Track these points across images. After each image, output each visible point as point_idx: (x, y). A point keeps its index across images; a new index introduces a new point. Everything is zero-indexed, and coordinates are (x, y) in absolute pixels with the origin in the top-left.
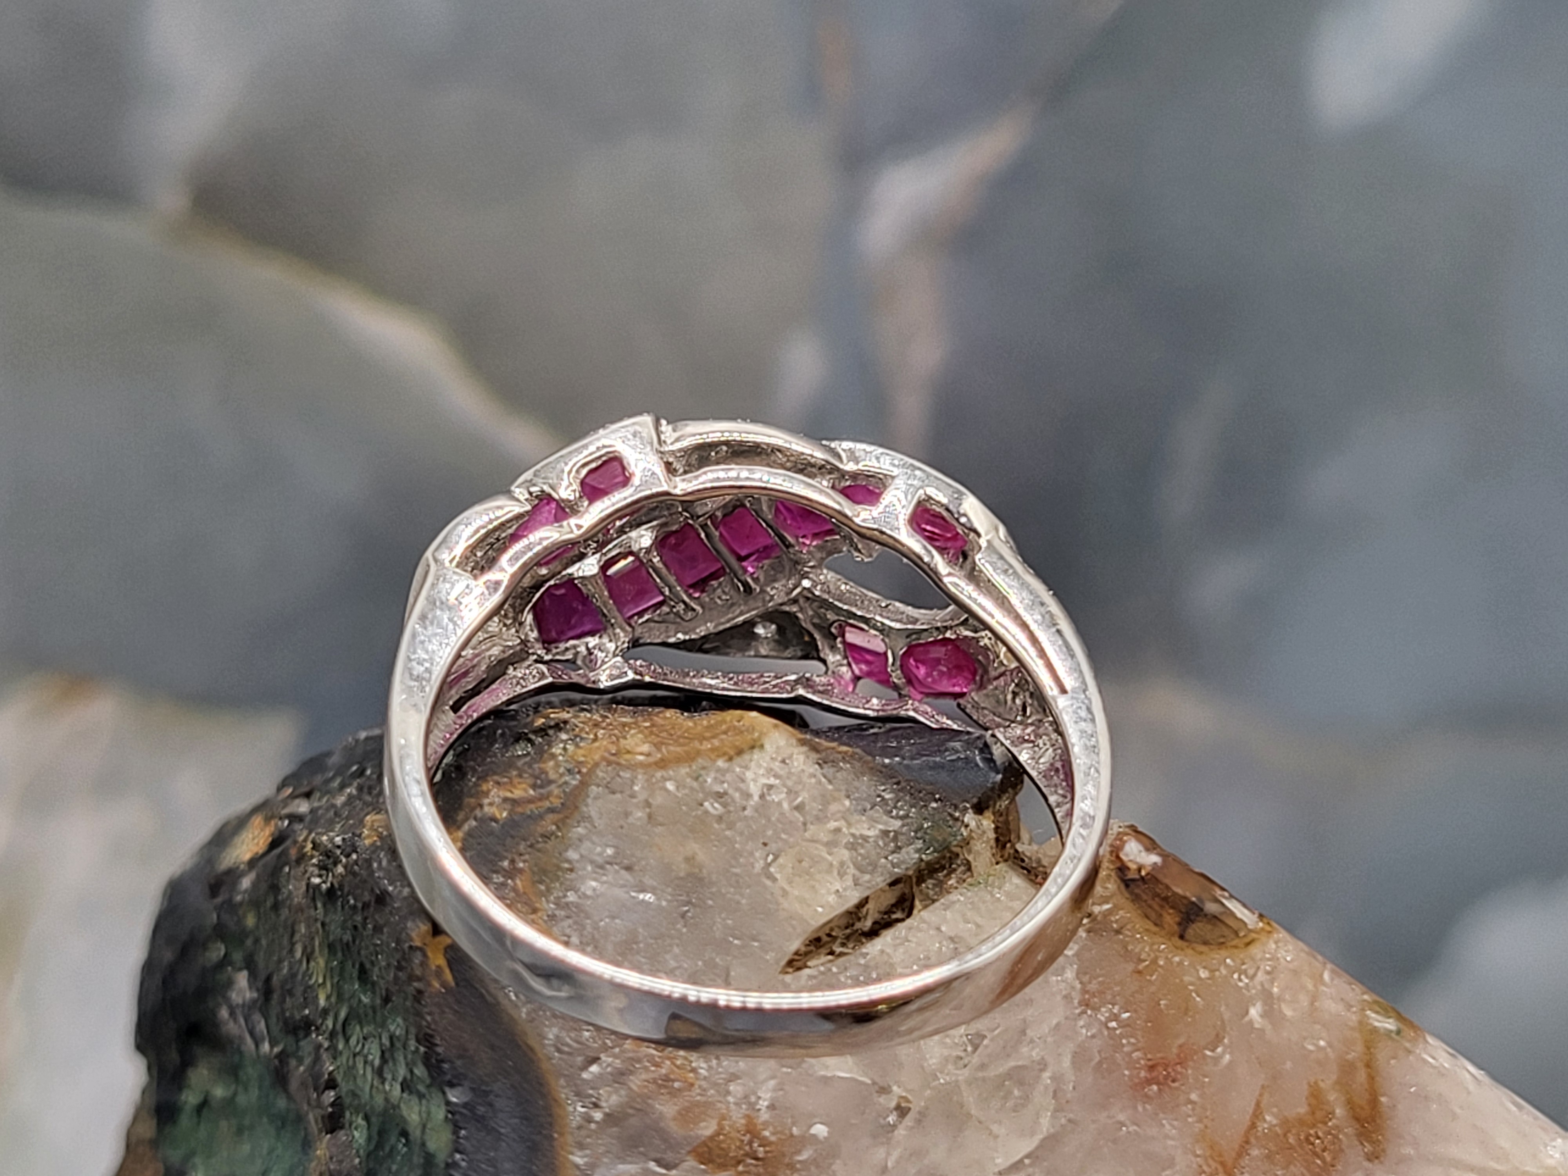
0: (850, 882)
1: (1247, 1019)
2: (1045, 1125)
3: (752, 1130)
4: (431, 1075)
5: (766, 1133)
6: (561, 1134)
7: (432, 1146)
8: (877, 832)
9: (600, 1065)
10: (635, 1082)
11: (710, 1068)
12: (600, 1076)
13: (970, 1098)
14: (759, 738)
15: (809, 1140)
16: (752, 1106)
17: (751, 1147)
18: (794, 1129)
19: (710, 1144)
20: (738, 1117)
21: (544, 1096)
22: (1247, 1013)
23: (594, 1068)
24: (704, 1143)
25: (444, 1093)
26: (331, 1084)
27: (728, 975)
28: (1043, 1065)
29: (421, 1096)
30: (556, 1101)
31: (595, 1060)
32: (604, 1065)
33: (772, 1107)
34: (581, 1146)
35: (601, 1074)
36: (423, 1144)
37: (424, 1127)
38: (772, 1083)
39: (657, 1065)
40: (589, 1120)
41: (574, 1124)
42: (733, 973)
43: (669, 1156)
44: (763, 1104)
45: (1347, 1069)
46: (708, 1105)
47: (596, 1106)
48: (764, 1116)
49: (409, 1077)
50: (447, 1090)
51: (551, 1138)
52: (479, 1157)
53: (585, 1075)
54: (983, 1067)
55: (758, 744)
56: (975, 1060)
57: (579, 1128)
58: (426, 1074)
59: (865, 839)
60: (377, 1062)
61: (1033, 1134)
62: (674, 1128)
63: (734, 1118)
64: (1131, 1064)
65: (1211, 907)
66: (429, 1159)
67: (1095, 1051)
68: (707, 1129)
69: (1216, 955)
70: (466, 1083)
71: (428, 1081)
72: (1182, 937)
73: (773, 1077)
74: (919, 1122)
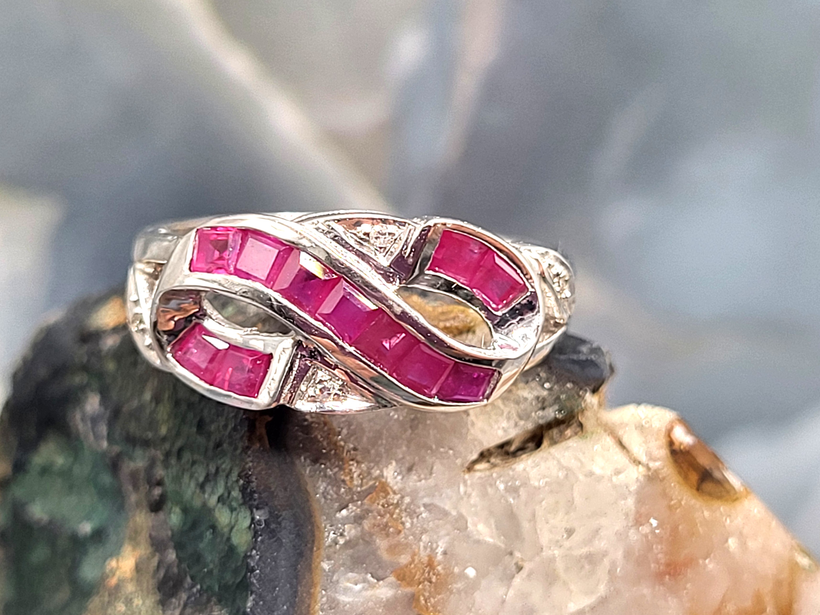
0: (512, 423)
1: (726, 545)
2: (602, 589)
3: (431, 564)
4: (243, 497)
5: (439, 568)
6: (318, 549)
7: (235, 540)
8: (532, 396)
9: (348, 510)
10: (366, 524)
11: (412, 523)
12: (347, 517)
13: (560, 566)
14: (474, 326)
15: (463, 576)
16: (433, 550)
17: (429, 575)
18: (456, 568)
19: (405, 569)
20: (424, 555)
21: (312, 524)
22: (727, 541)
23: (344, 512)
24: (402, 569)
25: (252, 512)
26: (160, 483)
27: (432, 468)
28: (605, 554)
29: (232, 510)
30: (319, 528)
31: (346, 507)
32: (350, 511)
33: (445, 553)
34: (329, 558)
35: (347, 516)
36: (229, 539)
37: (232, 528)
38: (447, 538)
39: (382, 516)
40: (336, 542)
41: (327, 544)
42: (435, 468)
43: (380, 573)
44: (440, 550)
45: (778, 583)
46: (407, 545)
47: (342, 535)
48: (440, 557)
49: (226, 495)
50: (254, 510)
51: (311, 549)
52: (268, 554)
53: (338, 515)
54: (570, 548)
55: (473, 329)
56: (567, 544)
57: (330, 546)
58: (240, 496)
59: (526, 399)
60: (201, 479)
61: (592, 593)
62: (385, 556)
63: (421, 556)
64: (657, 562)
65: (717, 474)
66: (232, 549)
67: (637, 550)
68: (404, 559)
69: (716, 504)
70: (267, 509)
71: (241, 501)
72: (698, 489)
73: (448, 534)
74: (529, 575)
